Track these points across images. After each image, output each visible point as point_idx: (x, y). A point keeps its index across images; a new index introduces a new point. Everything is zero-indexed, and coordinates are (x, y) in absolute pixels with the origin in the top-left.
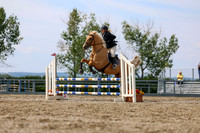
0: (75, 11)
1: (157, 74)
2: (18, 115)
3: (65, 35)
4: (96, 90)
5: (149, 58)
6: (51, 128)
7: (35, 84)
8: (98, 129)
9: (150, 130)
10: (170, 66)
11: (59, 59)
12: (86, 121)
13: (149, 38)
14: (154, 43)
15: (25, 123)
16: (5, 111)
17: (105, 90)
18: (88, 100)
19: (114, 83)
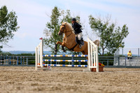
0: (56, 8)
1: (114, 52)
2: (16, 80)
3: (49, 25)
4: (71, 63)
5: (108, 41)
6: (40, 90)
7: (28, 59)
8: (72, 90)
9: (109, 91)
10: (123, 47)
11: (45, 42)
12: (64, 85)
13: (108, 27)
14: (111, 30)
15: (21, 86)
16: (7, 78)
17: (77, 63)
18: (65, 71)
19: (83, 58)
